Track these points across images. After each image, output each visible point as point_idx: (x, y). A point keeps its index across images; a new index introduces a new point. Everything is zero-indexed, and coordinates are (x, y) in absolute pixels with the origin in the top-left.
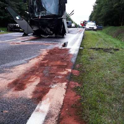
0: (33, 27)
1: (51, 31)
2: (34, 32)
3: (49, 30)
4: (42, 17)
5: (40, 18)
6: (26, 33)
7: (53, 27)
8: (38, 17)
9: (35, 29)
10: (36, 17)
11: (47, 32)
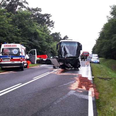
0: (60, 63)
1: (71, 65)
2: (60, 66)
3: (70, 65)
4: (67, 57)
5: (65, 58)
6: (55, 66)
7: (73, 63)
8: (65, 57)
9: (61, 64)
10: (63, 58)
11: (68, 66)
